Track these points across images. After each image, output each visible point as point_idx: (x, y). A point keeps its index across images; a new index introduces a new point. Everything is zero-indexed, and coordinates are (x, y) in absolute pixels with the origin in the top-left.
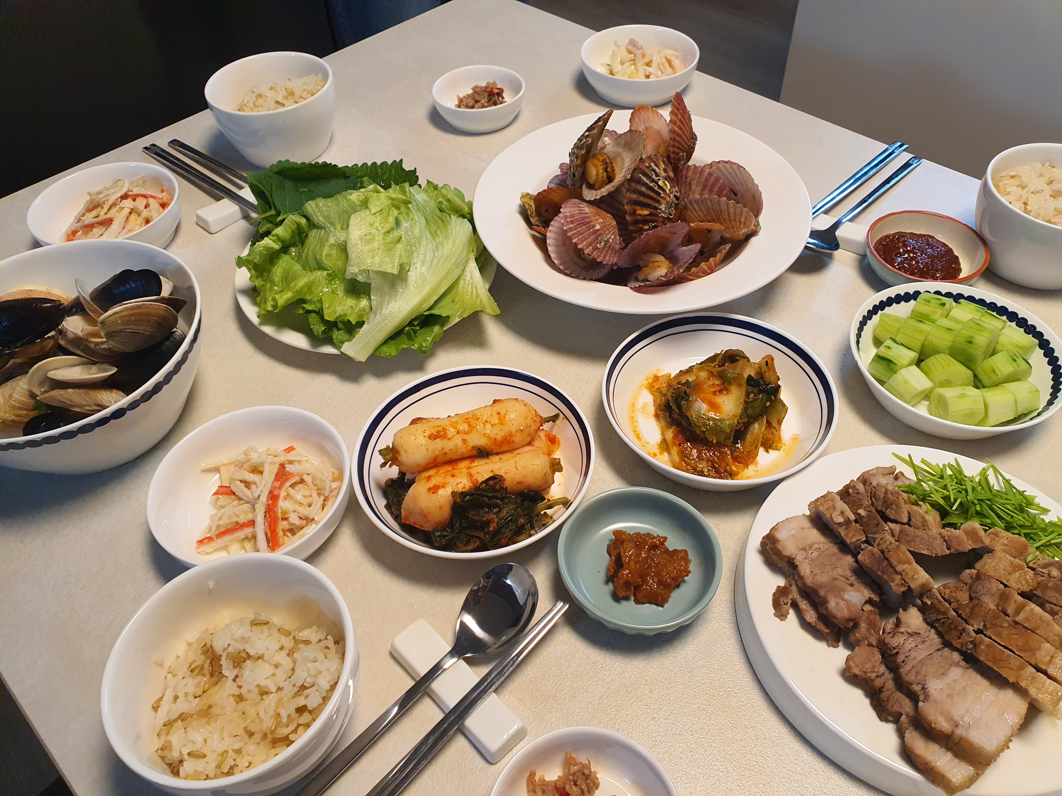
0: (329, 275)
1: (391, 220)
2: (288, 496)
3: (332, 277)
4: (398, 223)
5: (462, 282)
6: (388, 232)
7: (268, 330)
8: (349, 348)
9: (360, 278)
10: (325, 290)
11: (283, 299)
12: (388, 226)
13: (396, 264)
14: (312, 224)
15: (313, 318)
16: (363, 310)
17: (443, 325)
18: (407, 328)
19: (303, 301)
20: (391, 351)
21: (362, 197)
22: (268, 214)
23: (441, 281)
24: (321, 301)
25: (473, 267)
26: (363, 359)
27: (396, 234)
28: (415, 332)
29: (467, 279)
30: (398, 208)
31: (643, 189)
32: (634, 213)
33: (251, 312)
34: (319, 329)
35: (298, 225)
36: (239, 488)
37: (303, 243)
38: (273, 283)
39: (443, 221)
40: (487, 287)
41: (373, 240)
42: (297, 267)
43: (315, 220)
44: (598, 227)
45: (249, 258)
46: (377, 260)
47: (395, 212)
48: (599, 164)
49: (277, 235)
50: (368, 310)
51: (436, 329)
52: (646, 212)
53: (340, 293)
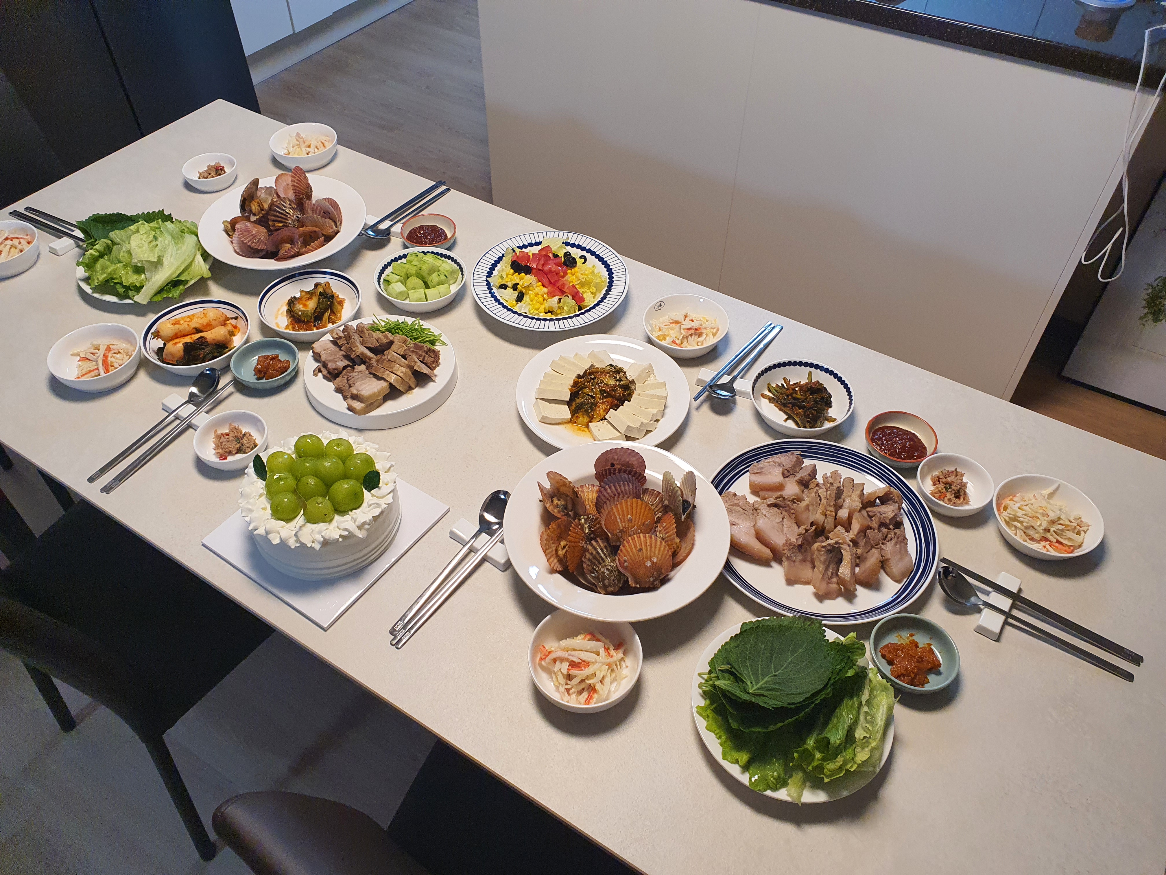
0: (124, 265)
1: (151, 236)
2: (112, 357)
3: (126, 266)
4: (156, 238)
5: (193, 265)
6: (150, 242)
7: (96, 295)
8: (137, 298)
9: (139, 265)
10: (123, 272)
11: (102, 277)
12: (150, 240)
13: (156, 256)
14: (114, 243)
15: (118, 286)
16: (143, 280)
17: (184, 285)
18: (165, 288)
19: (113, 279)
20: (158, 298)
21: (136, 227)
22: (90, 241)
23: (181, 265)
24: (120, 277)
25: (199, 258)
26: (145, 303)
27: (154, 243)
28: (170, 289)
29: (196, 263)
30: (155, 231)
31: (277, 214)
32: (274, 226)
33: (87, 289)
34: (121, 290)
35: (107, 244)
36: (90, 356)
37: (110, 253)
38: (96, 272)
39: (182, 237)
40: (208, 267)
41: (143, 246)
42: (108, 263)
43: (115, 241)
44: (254, 232)
45: (83, 261)
46: (146, 255)
47: (153, 233)
48: (255, 204)
49: (96, 249)
50: (145, 280)
51: (181, 287)
52: (281, 225)
53: (130, 273)
